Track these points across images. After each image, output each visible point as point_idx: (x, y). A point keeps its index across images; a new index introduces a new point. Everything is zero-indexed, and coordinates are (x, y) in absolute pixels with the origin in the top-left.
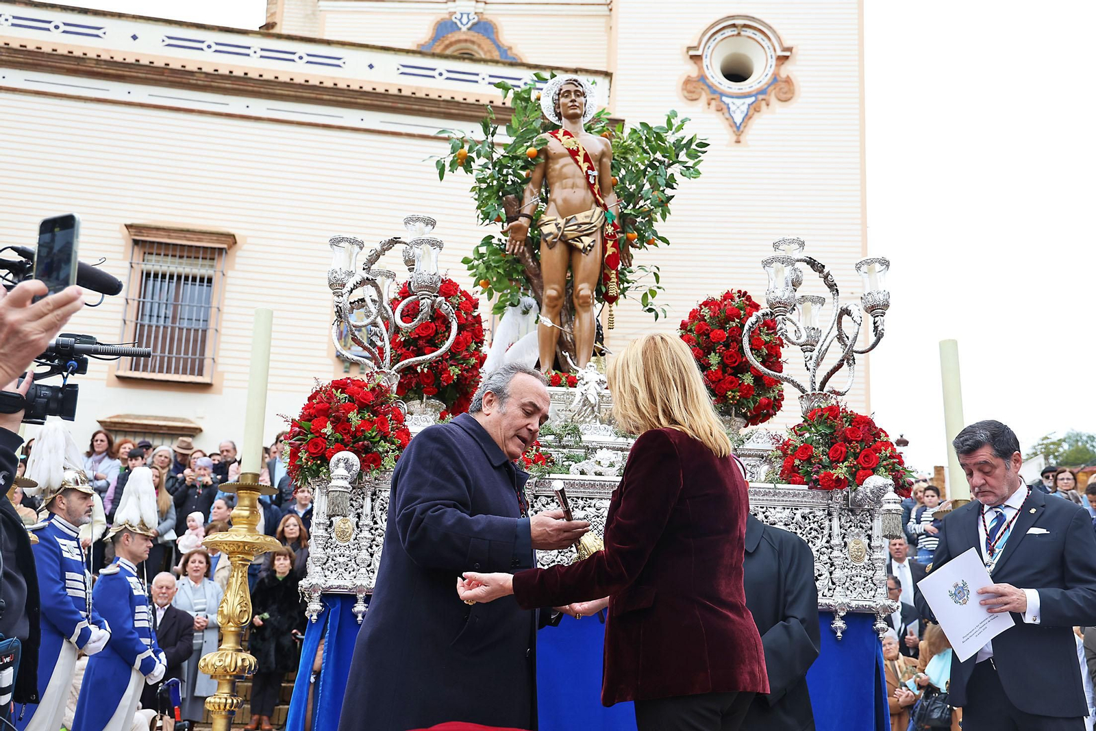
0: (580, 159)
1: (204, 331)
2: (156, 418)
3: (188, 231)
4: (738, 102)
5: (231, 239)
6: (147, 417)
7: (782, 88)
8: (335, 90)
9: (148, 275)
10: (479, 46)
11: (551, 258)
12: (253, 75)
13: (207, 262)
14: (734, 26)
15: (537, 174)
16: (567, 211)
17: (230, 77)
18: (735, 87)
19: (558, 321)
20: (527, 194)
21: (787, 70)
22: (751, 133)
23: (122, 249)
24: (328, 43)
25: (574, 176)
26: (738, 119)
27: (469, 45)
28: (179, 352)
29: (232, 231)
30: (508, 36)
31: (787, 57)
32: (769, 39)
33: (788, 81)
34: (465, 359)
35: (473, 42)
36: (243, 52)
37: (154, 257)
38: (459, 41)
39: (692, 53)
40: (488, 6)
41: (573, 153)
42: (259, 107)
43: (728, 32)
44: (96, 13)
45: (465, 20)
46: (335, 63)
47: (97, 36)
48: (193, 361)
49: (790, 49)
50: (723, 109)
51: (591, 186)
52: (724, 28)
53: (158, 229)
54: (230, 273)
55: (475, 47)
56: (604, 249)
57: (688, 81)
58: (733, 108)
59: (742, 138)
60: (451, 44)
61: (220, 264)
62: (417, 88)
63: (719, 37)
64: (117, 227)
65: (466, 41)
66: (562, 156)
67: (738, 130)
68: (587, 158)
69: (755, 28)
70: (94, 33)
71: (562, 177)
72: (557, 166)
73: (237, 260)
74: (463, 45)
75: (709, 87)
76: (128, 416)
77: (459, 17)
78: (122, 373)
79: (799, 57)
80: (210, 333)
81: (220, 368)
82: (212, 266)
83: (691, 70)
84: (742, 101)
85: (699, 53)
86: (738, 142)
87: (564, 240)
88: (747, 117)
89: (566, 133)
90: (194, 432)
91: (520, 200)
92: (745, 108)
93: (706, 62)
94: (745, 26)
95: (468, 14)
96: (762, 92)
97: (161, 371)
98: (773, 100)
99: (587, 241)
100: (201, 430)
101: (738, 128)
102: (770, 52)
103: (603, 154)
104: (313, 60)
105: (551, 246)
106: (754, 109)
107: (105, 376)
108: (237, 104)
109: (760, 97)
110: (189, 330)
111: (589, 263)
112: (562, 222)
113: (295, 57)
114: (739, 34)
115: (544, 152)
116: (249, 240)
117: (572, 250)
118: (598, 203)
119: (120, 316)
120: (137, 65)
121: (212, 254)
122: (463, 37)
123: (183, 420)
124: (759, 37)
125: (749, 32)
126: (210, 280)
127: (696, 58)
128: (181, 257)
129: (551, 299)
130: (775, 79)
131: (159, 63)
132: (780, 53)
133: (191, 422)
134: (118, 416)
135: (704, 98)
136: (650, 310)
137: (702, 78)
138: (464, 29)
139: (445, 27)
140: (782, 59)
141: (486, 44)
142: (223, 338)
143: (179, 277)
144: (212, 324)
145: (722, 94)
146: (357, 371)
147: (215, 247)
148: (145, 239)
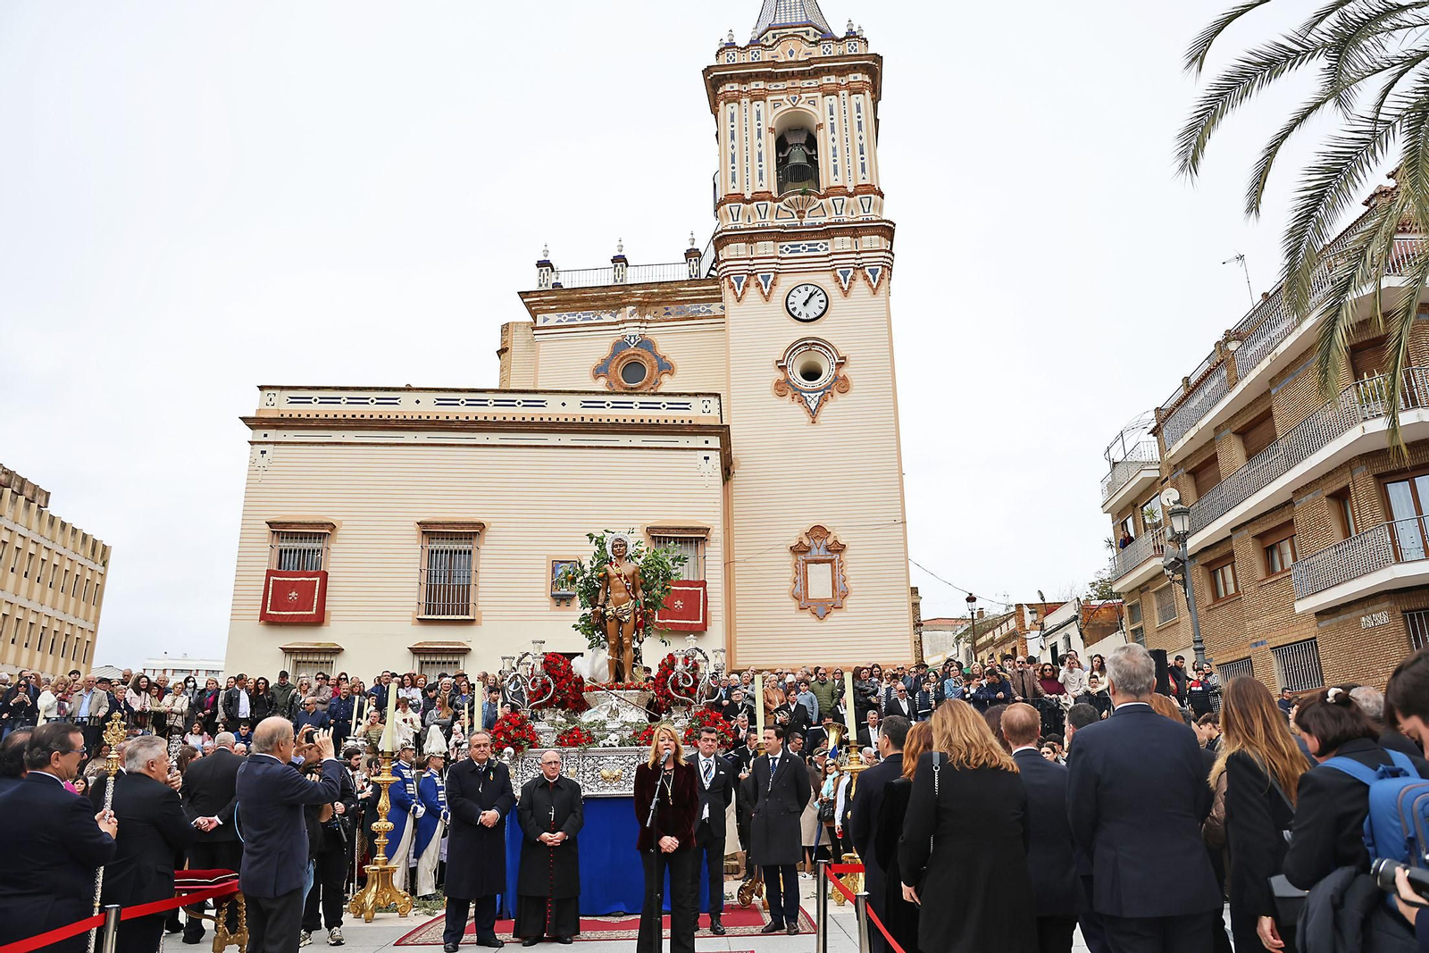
0: (622, 578)
1: (468, 586)
2: (443, 643)
3: (455, 523)
4: (812, 395)
5: (481, 526)
6: (437, 643)
7: (842, 384)
8: (542, 423)
9: (433, 552)
10: (643, 357)
11: (611, 626)
12: (490, 419)
13: (468, 541)
14: (806, 344)
15: (605, 584)
16: (618, 603)
17: (476, 422)
18: (810, 384)
19: (616, 655)
20: (600, 593)
21: (843, 371)
22: (821, 418)
23: (416, 537)
24: (536, 392)
25: (620, 587)
26: (813, 406)
27: (637, 357)
28: (453, 601)
29: (482, 520)
30: (661, 350)
31: (843, 363)
32: (830, 352)
33: (845, 379)
34: (564, 691)
35: (639, 355)
36: (483, 403)
37: (435, 541)
38: (629, 355)
39: (779, 364)
40: (647, 330)
41: (619, 576)
42: (495, 438)
43: (803, 349)
44: (395, 389)
45: (632, 340)
46: (541, 404)
47: (396, 404)
48: (463, 606)
49: (844, 358)
50: (803, 401)
51: (628, 591)
52: (800, 346)
53: (437, 524)
54: (482, 547)
55: (641, 358)
56: (636, 619)
57: (778, 383)
58: (809, 399)
59: (816, 420)
60: (624, 357)
61: (476, 542)
62: (593, 415)
63: (797, 352)
64: (412, 524)
65: (634, 354)
66: (615, 577)
67: (813, 414)
68: (625, 578)
69: (820, 345)
70: (394, 402)
71: (615, 587)
72: (612, 582)
73: (486, 538)
74: (633, 357)
75: (792, 386)
76: (426, 643)
77: (628, 338)
78: (420, 617)
79: (851, 361)
80: (472, 587)
81: (479, 609)
82: (471, 543)
83: (780, 376)
84: (815, 394)
85: (785, 364)
86: (814, 422)
87: (616, 617)
88: (819, 405)
89: (616, 565)
90: (464, 652)
91: (597, 598)
92: (817, 399)
93: (789, 369)
94: (814, 344)
95: (635, 336)
96: (828, 387)
97: (443, 614)
98: (836, 392)
99: (627, 617)
100: (470, 649)
101: (813, 413)
102: (831, 360)
103: (634, 573)
104: (528, 403)
105: (611, 621)
106: (823, 400)
107: (410, 618)
108: (481, 438)
109: (827, 391)
110: (459, 586)
111: (628, 628)
112: (615, 609)
113: (516, 403)
114: (810, 349)
115: (607, 574)
116: (493, 525)
117: (620, 623)
118: (632, 598)
119: (417, 580)
120: (420, 421)
121: (470, 537)
122: (633, 352)
123: (459, 644)
124: (824, 350)
125: (817, 348)
126: (470, 552)
127: (783, 368)
128: (452, 539)
129: (612, 645)
130: (836, 378)
131: (433, 418)
132: (837, 361)
133: (464, 645)
134: (420, 644)
135: (790, 394)
136: (663, 642)
137: (788, 381)
138: (632, 346)
139: (619, 346)
140: (839, 365)
141: (648, 355)
142: (480, 589)
143: (451, 552)
144: (473, 582)
145: (801, 391)
146: (563, 604)
147: (472, 532)
148: (430, 531)
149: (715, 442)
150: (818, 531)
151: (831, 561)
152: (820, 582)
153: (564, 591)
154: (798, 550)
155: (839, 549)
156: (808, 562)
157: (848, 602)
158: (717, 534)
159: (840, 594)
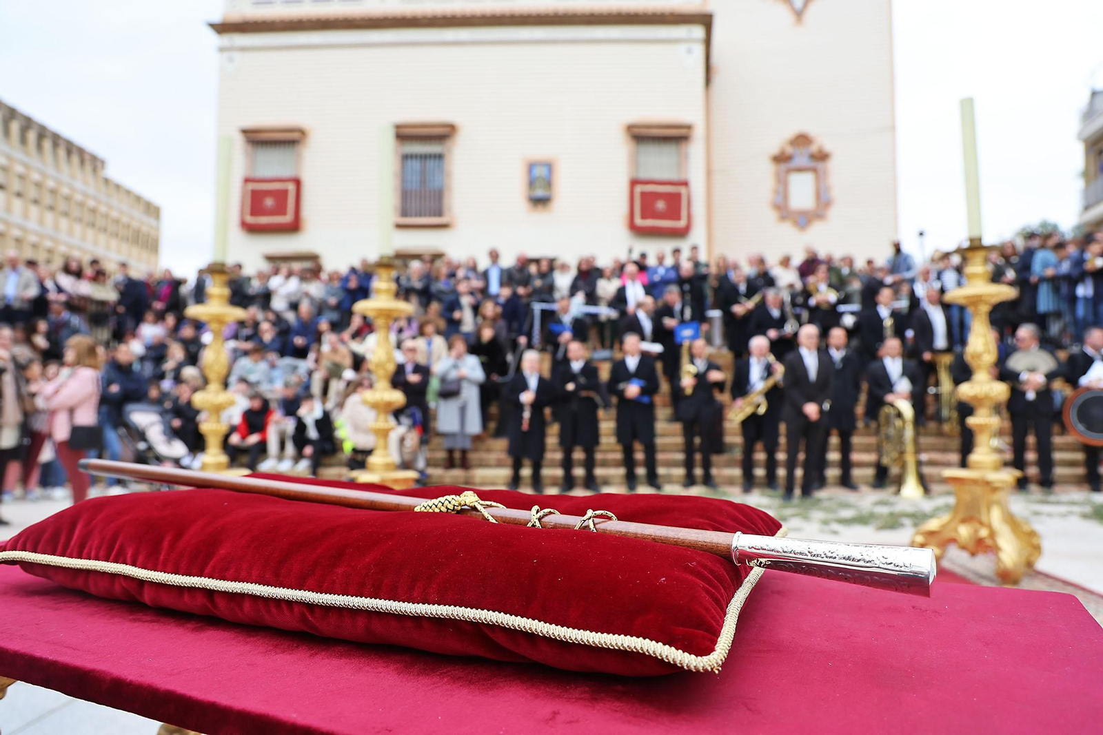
1: (442, 190)
2: (420, 248)
3: (426, 125)
5: (452, 127)
6: (414, 248)
8: (511, 15)
9: (407, 155)
12: (459, 16)
13: (439, 143)
17: (444, 16)
22: (806, 19)
26: (798, 6)
29: (452, 122)
37: (409, 144)
48: (437, 211)
50: (787, 1)
53: (410, 126)
54: (454, 150)
59: (801, 20)
61: (448, 143)
62: (567, 7)
64: (387, 127)
67: (799, 14)
73: (458, 141)
76: (403, 249)
78: (397, 222)
80: (445, 191)
81: (454, 213)
82: (441, 146)
86: (799, 23)
88: (805, 5)
100: (444, 254)
106: (809, 0)
110: (433, 191)
116: (464, 128)
121: (441, 139)
123: (436, 249)
126: (441, 156)
128: (426, 142)
131: (399, 17)
134: (397, 250)
142: (454, 193)
143: (425, 156)
144: (446, 186)
146: (540, 207)
147: (443, 134)
148: (404, 135)
149: (698, 32)
150: (802, 140)
151: (814, 170)
152: (802, 191)
153: (540, 193)
154: (781, 159)
155: (822, 157)
156: (790, 171)
157: (833, 213)
158: (699, 133)
159: (823, 203)
